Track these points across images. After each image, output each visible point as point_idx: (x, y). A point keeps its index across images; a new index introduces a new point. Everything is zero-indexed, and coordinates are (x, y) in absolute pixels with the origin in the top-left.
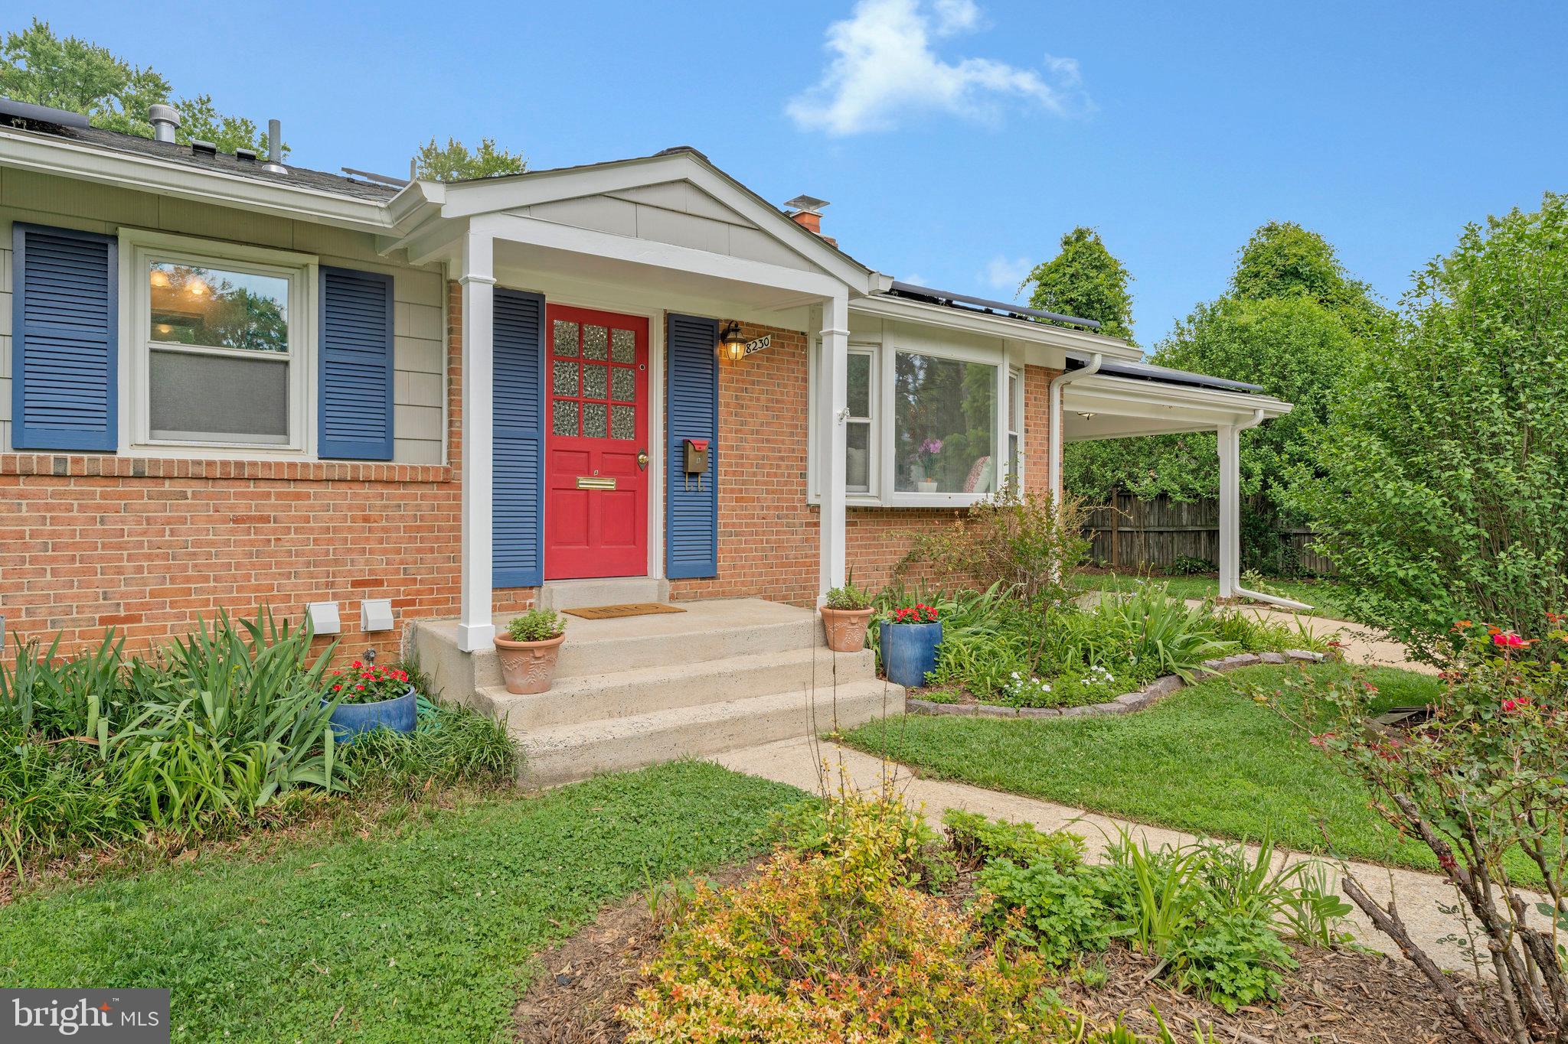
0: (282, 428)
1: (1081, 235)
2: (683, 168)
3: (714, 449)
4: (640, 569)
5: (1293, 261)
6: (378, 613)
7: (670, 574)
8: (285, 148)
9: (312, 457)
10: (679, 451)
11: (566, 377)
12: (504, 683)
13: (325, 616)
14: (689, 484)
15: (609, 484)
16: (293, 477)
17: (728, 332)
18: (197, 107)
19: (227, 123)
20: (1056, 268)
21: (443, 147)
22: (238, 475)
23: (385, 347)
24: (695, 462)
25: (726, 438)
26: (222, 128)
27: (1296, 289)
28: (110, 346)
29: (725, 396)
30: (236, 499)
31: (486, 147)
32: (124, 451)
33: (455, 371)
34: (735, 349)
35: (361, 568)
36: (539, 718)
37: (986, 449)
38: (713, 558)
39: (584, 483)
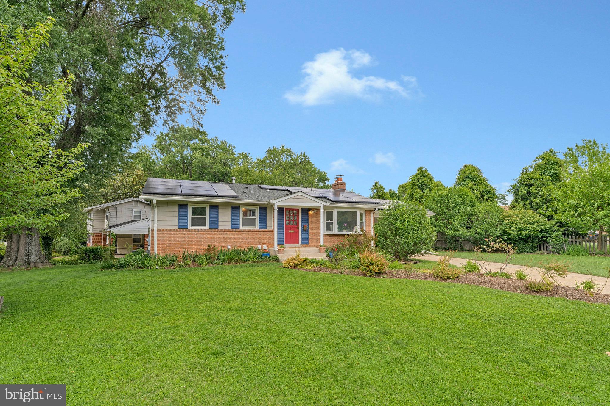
0: (255, 225)
1: (421, 168)
2: (300, 193)
3: (308, 226)
4: (298, 243)
5: (467, 174)
6: (265, 247)
7: (302, 244)
8: (234, 147)
9: (258, 229)
10: (303, 227)
11: (287, 217)
12: (279, 253)
13: (260, 247)
14: (304, 231)
15: (293, 231)
16: (256, 231)
17: (310, 209)
18: (215, 139)
19: (221, 142)
20: (415, 177)
21: (272, 148)
22: (251, 231)
23: (266, 218)
24: (305, 228)
25: (310, 225)
26: (220, 144)
27: (468, 181)
28: (239, 217)
29: (309, 219)
30: (250, 233)
31: (282, 146)
32: (240, 229)
33: (273, 215)
34: (311, 212)
35: (263, 242)
36: (282, 257)
37: (356, 225)
38: (308, 241)
39: (290, 231)
